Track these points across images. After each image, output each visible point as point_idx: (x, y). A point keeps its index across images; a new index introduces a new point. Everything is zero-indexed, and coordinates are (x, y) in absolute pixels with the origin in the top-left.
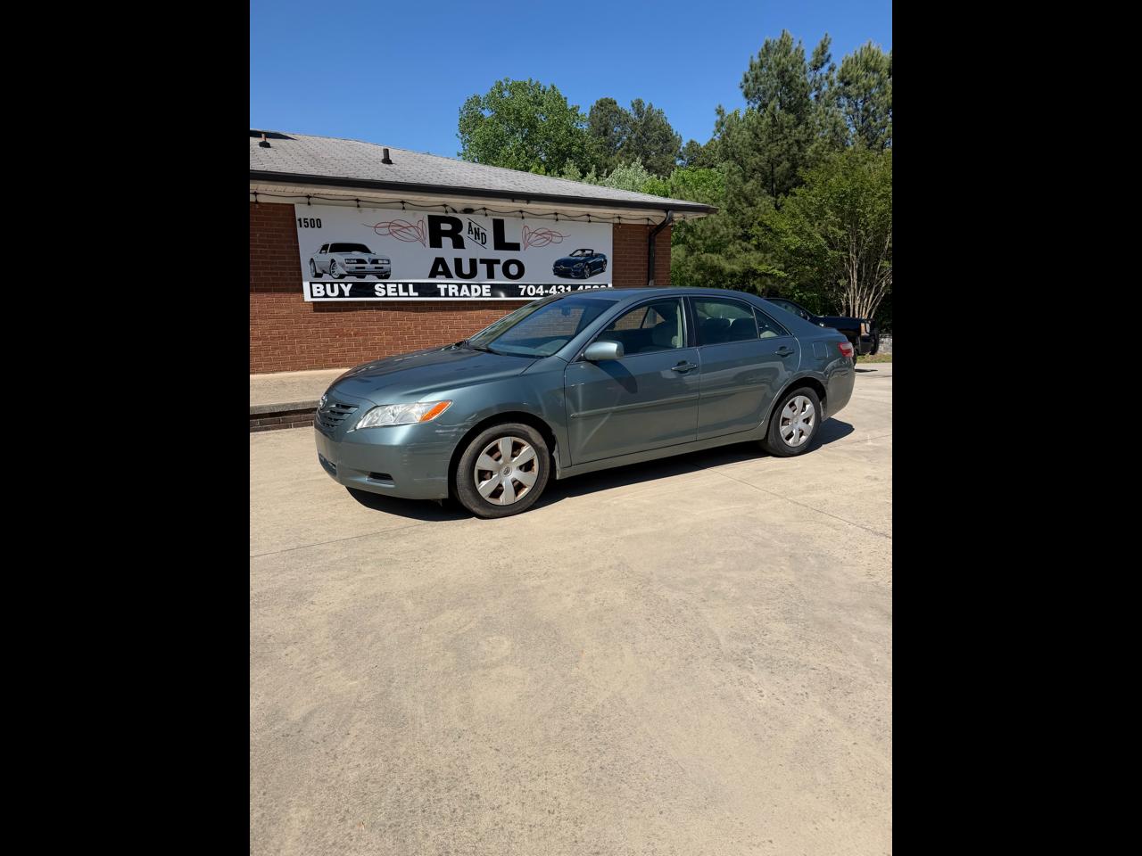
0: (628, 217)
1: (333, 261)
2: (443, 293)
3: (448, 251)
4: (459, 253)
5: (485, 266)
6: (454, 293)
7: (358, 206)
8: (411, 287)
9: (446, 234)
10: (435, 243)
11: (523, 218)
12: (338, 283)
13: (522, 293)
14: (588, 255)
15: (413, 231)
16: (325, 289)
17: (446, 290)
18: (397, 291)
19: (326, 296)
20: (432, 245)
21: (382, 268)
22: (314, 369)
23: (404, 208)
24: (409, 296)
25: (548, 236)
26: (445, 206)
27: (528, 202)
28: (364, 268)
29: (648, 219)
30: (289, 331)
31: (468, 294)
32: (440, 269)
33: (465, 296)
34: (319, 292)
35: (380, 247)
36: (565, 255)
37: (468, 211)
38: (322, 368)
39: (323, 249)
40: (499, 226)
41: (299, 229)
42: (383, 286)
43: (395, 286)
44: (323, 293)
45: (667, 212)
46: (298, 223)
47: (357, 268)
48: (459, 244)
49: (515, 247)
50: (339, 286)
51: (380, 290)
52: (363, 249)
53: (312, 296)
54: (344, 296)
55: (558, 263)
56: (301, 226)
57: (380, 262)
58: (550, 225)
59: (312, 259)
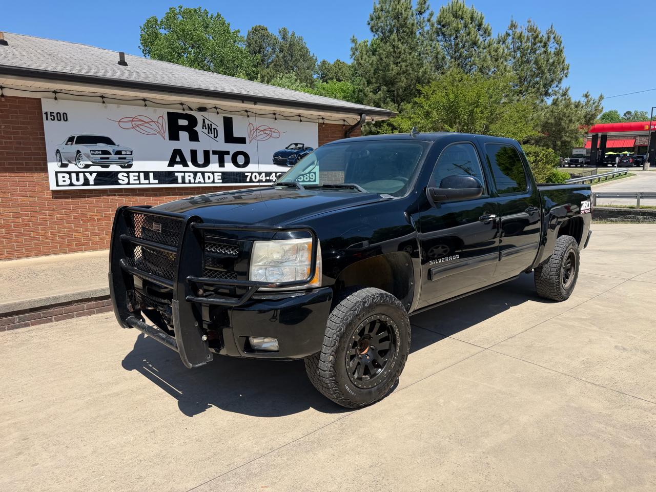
0: (330, 118)
1: (78, 152)
2: (180, 180)
3: (184, 143)
4: (194, 145)
5: (217, 156)
6: (190, 180)
7: (104, 102)
8: (151, 175)
9: (183, 128)
10: (174, 136)
11: (248, 116)
12: (84, 172)
13: (248, 180)
14: (300, 148)
15: (154, 126)
16: (70, 178)
17: (183, 178)
18: (139, 179)
19: (71, 184)
20: (171, 138)
21: (125, 158)
22: (58, 253)
23: (146, 105)
24: (149, 183)
25: (269, 132)
26: (182, 104)
27: (255, 104)
28: (108, 158)
29: (344, 120)
30: (33, 218)
31: (203, 181)
32: (178, 159)
33: (200, 183)
34: (64, 181)
35: (122, 140)
36: (282, 148)
37: (202, 109)
38: (65, 253)
39: (68, 141)
40: (228, 123)
41: (45, 122)
42: (126, 175)
43: (137, 174)
44: (68, 182)
45: (361, 115)
46: (44, 116)
47: (101, 158)
48: (194, 137)
49: (242, 141)
50: (84, 175)
51: (123, 178)
52: (108, 141)
53: (58, 185)
54: (89, 185)
55: (276, 155)
56: (47, 119)
57: (123, 153)
58: (269, 123)
59: (58, 150)
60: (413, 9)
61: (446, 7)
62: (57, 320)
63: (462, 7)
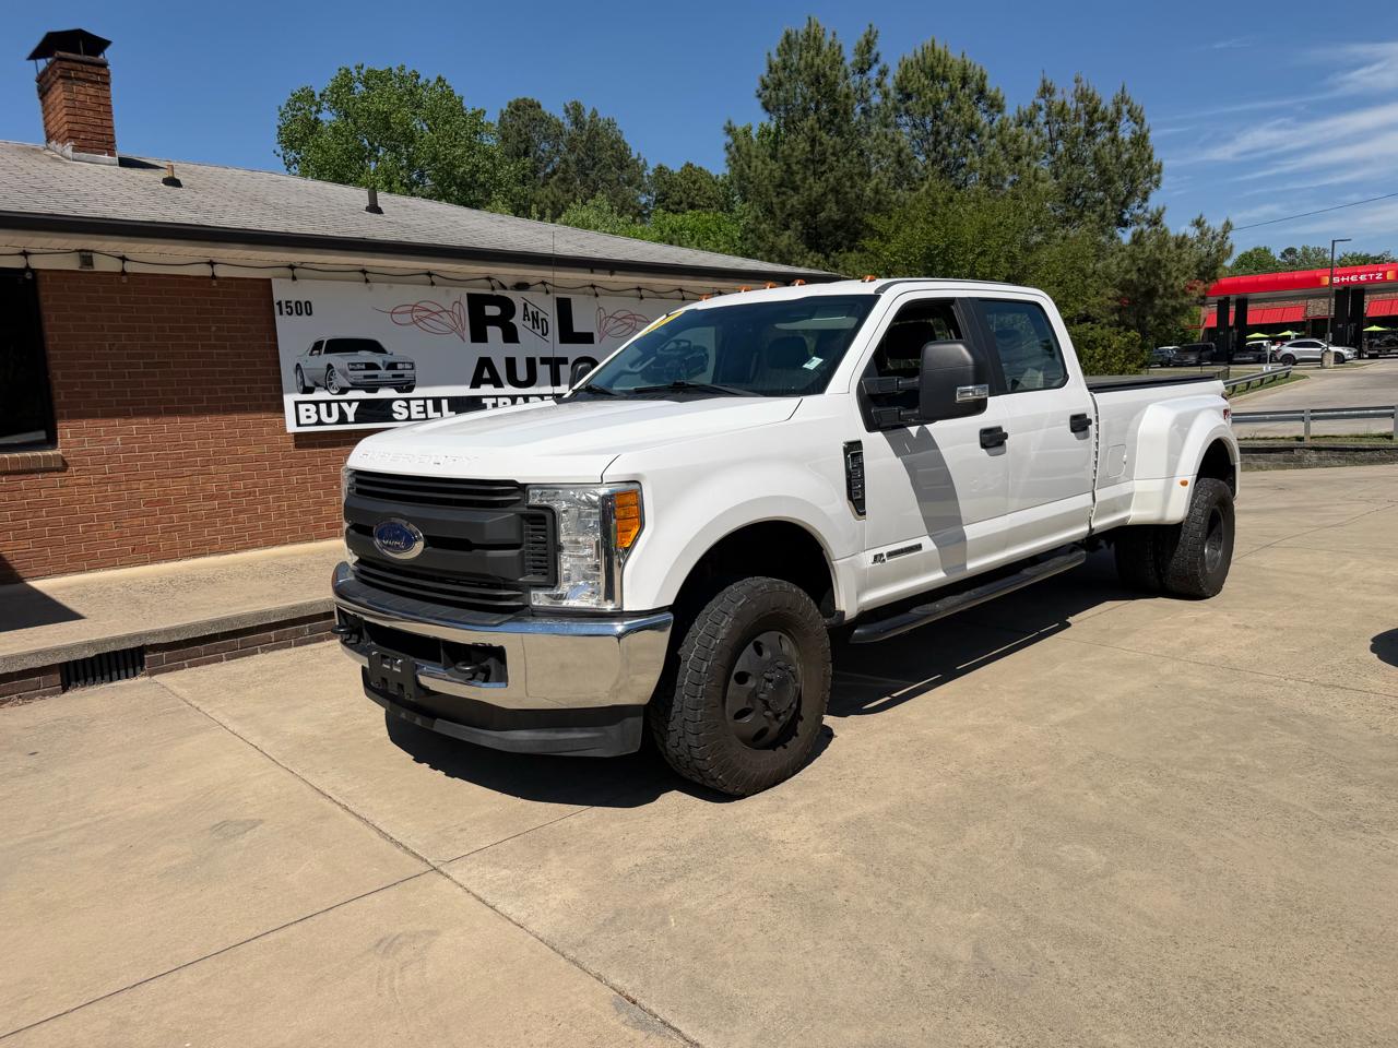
1: (330, 367)
3: (495, 346)
4: (511, 350)
5: (547, 367)
7: (367, 281)
8: (445, 403)
9: (493, 321)
10: (479, 336)
11: (597, 295)
12: (338, 401)
14: (684, 348)
15: (447, 318)
16: (318, 412)
18: (425, 411)
19: (320, 422)
20: (474, 340)
21: (402, 376)
22: (300, 542)
23: (433, 284)
25: (631, 321)
26: (489, 279)
27: (612, 274)
28: (376, 376)
30: (261, 481)
32: (486, 375)
34: (308, 417)
35: (399, 344)
37: (522, 286)
38: (311, 540)
39: (314, 349)
40: (564, 308)
41: (278, 318)
42: (404, 404)
43: (422, 402)
44: (314, 419)
46: (277, 308)
47: (366, 377)
48: (511, 336)
49: (587, 338)
50: (340, 407)
51: (400, 410)
52: (374, 346)
53: (299, 425)
54: (347, 423)
56: (281, 313)
57: (399, 366)
58: (631, 305)
59: (298, 365)
60: (847, 63)
61: (909, 56)
63: (942, 58)
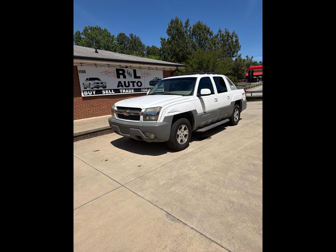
0: (167, 68)
1: (90, 83)
2: (121, 92)
3: (122, 79)
4: (125, 80)
5: (132, 83)
6: (124, 92)
7: (96, 66)
8: (112, 91)
9: (121, 74)
10: (118, 77)
11: (141, 69)
13: (142, 91)
14: (157, 79)
15: (112, 73)
16: (88, 92)
18: (109, 92)
19: (88, 94)
21: (104, 85)
22: (85, 118)
23: (109, 67)
24: (112, 93)
25: (147, 74)
26: (120, 66)
27: (144, 65)
28: (99, 85)
29: (171, 69)
32: (120, 85)
33: (127, 92)
34: (86, 93)
35: (103, 79)
36: (152, 80)
37: (126, 67)
38: (87, 118)
39: (86, 80)
40: (135, 71)
41: (79, 74)
43: (108, 90)
45: (177, 67)
46: (78, 72)
47: (97, 85)
48: (125, 77)
49: (139, 77)
50: (92, 91)
51: (104, 92)
52: (98, 79)
53: (84, 95)
54: (94, 94)
55: (150, 82)
56: (79, 73)
57: (103, 83)
58: (147, 71)
59: (83, 83)
61: (195, 24)
62: (100, 135)
63: (201, 25)
